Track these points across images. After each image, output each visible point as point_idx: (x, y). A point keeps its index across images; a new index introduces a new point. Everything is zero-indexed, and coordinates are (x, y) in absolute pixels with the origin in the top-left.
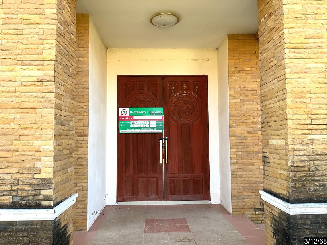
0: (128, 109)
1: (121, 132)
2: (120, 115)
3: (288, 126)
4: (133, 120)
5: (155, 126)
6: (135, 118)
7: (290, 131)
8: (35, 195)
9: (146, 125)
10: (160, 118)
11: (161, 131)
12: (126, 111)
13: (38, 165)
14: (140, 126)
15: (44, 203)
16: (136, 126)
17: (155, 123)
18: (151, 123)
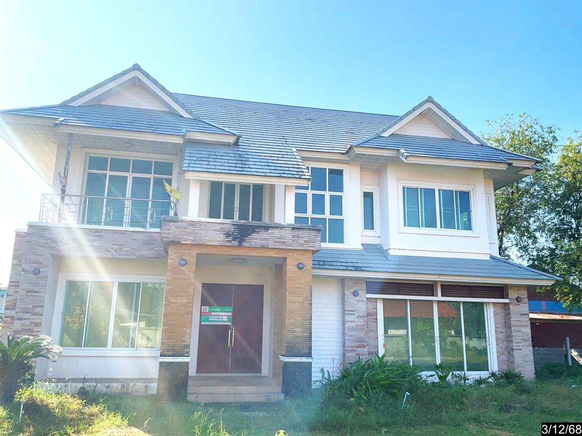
0: (208, 307)
1: (202, 323)
2: (202, 311)
3: (286, 325)
4: (211, 315)
5: (226, 320)
6: (213, 314)
7: (287, 327)
8: (182, 351)
9: (220, 319)
10: (230, 314)
11: (230, 324)
12: (206, 309)
13: (184, 339)
14: (215, 320)
15: (186, 355)
16: (213, 319)
17: (226, 317)
18: (223, 317)
